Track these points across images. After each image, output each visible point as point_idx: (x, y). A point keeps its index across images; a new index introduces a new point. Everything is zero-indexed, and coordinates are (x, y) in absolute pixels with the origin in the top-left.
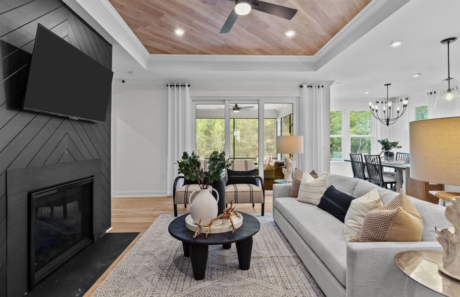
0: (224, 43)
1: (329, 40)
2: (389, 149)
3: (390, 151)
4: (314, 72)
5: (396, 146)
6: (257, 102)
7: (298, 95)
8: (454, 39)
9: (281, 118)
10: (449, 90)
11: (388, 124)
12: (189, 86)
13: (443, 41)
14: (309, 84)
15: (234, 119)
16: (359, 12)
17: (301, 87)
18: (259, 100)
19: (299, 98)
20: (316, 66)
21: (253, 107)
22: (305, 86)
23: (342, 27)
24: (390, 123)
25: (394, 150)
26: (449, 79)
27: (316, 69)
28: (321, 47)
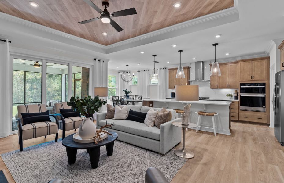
0: (62, 23)
1: (118, 42)
2: (127, 94)
3: (128, 95)
4: (106, 55)
5: (130, 92)
6: (68, 64)
7: (93, 64)
8: (156, 55)
9: (65, 75)
10: (155, 73)
11: (127, 83)
12: (10, 42)
13: (153, 55)
14: (99, 59)
15: (25, 72)
16: (136, 36)
17: (95, 60)
18: (69, 63)
19: (93, 65)
20: (107, 52)
21: (53, 66)
22: (97, 60)
23: (127, 39)
24: (128, 82)
25: (129, 94)
26: (154, 69)
27: (107, 53)
28: (112, 43)
